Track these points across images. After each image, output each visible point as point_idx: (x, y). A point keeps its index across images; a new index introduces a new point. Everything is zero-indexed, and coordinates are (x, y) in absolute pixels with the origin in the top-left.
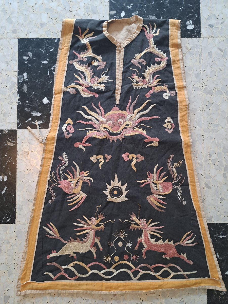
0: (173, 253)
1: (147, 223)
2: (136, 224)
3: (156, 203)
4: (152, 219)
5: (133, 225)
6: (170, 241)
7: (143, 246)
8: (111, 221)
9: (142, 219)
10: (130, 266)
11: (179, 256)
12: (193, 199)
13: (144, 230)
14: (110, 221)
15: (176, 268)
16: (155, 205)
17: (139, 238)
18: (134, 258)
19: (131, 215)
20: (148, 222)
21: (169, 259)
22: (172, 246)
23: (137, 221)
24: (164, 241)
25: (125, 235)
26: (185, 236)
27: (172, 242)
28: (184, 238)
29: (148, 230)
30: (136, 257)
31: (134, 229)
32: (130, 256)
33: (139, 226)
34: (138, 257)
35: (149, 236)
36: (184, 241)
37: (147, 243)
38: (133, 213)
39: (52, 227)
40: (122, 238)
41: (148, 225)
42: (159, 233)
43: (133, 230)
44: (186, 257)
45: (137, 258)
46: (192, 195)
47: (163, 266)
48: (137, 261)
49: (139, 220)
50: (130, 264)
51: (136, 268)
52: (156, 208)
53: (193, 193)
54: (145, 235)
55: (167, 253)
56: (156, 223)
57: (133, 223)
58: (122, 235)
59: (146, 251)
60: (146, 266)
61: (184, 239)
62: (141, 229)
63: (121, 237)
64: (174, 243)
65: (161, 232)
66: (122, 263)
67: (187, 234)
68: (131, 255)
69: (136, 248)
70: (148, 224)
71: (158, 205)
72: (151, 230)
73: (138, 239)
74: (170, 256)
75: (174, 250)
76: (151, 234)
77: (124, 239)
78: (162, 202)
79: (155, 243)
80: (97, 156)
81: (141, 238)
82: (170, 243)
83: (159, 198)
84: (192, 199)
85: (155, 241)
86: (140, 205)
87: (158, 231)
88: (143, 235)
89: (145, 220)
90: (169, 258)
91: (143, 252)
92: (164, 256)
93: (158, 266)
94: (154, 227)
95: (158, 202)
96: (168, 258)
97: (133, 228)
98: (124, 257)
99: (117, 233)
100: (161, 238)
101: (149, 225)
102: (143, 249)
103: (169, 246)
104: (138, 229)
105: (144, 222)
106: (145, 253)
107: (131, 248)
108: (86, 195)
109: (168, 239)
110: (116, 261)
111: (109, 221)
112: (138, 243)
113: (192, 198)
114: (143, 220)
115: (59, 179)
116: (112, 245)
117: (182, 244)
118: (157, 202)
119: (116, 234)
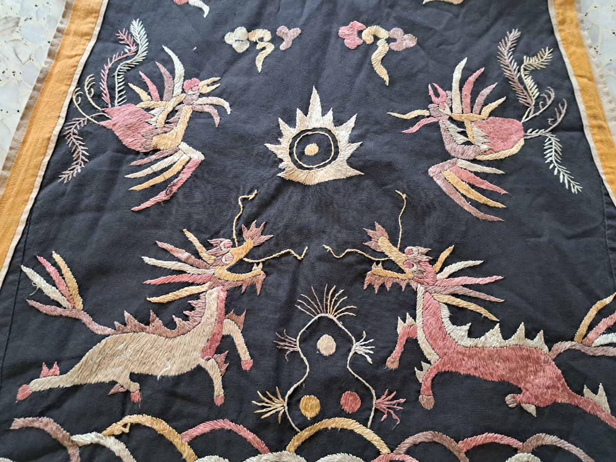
0: (548, 388)
1: (433, 262)
2: (390, 265)
3: (464, 188)
4: (451, 248)
5: (377, 269)
6: (530, 335)
7: (422, 353)
8: (293, 252)
9: (414, 249)
10: (366, 440)
11: (577, 400)
12: (605, 174)
13: (421, 289)
14: (289, 253)
15: (569, 453)
16: (463, 195)
17: (404, 320)
18: (383, 406)
19: (370, 232)
20: (438, 257)
21: (534, 413)
22: (542, 357)
23: (393, 253)
24: (507, 334)
25: (347, 310)
26: (592, 313)
27: (540, 337)
28: (587, 321)
29: (437, 289)
30: (392, 400)
31: (383, 286)
32: (365, 397)
33: (403, 272)
34: (402, 400)
35: (445, 313)
36: (591, 335)
37: (435, 340)
38: (377, 224)
39: (59, 269)
40: (335, 319)
41: (438, 269)
42: (484, 301)
43: (377, 287)
44: (607, 406)
45: (399, 404)
46: (602, 160)
47: (508, 446)
48: (394, 416)
49: (402, 250)
50: (368, 434)
51: (392, 452)
52: (467, 207)
53: (601, 155)
54: (425, 308)
55: (522, 385)
56: (471, 263)
57: (378, 263)
58: (334, 306)
59: (433, 375)
60: (436, 440)
61: (591, 327)
62: (408, 285)
63: (331, 316)
64: (550, 341)
65: (493, 299)
66: (333, 426)
67: (599, 305)
68: (373, 392)
69: (392, 363)
70: (439, 264)
71: (472, 197)
72: (451, 291)
73: (401, 327)
74: (536, 398)
75: (552, 371)
77: (340, 324)
78: (486, 185)
79: (470, 342)
80: (249, 31)
81: (409, 319)
82: (529, 342)
83: (476, 173)
84: (604, 177)
85: (471, 334)
86: (404, 196)
87: (483, 296)
88: (419, 312)
89: (424, 250)
90: (533, 407)
91: (420, 380)
92: (509, 398)
93: (488, 441)
94: (461, 278)
95: (473, 186)
96: (532, 409)
97: (381, 282)
98: (342, 401)
99: (314, 299)
100: (495, 323)
101: (441, 270)
102: (421, 369)
103: (529, 358)
104: (396, 286)
105: (419, 258)
106: (429, 383)
107: (369, 360)
108: (202, 157)
109: (522, 326)
110: (309, 415)
111: (283, 252)
112: (401, 341)
113: (601, 171)
114: (417, 251)
115: (106, 99)
116: (291, 349)
117: (584, 349)
118: (469, 184)
119: (309, 304)
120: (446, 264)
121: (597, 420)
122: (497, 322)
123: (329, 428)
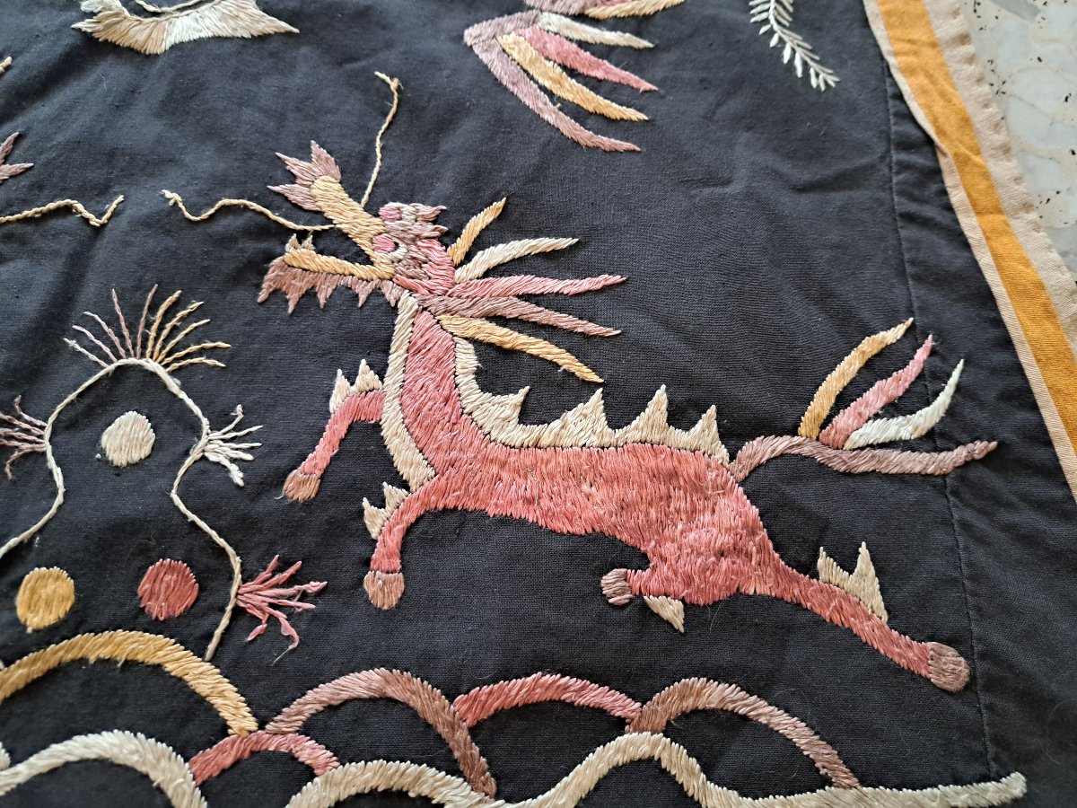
0: (721, 554)
1: (447, 239)
2: (334, 241)
3: (549, 74)
4: (500, 204)
5: (299, 253)
6: (680, 416)
7: (390, 460)
8: (80, 206)
9: (407, 209)
10: (193, 693)
11: (799, 589)
12: (896, 54)
13: (408, 303)
14: (67, 211)
15: (768, 732)
16: (543, 88)
17: (351, 378)
18: (257, 599)
19: (294, 164)
20: (462, 226)
21: (679, 623)
22: (711, 475)
23: (349, 215)
24: (619, 415)
25: (201, 352)
26: (850, 365)
27: (707, 424)
28: (834, 382)
29: (453, 303)
30: (289, 583)
31: (310, 294)
32: (211, 573)
33: (367, 260)
34: (314, 586)
35: (467, 360)
36: (844, 419)
37: (429, 430)
38: (315, 146)
40: (163, 373)
41: (459, 257)
42: (571, 333)
43: (293, 299)
44: (878, 601)
45: (304, 597)
46: (889, 26)
47: (599, 712)
48: (287, 629)
49: (372, 209)
50: (204, 677)
51: (261, 726)
52: (550, 114)
53: (888, 14)
54: (414, 350)
55: (648, 547)
56: (545, 243)
57: (302, 236)
58: (166, 341)
59: (410, 517)
60: (391, 691)
61: (843, 400)
62: (377, 293)
63: (151, 365)
64: (733, 435)
65: (592, 328)
66: (104, 653)
67: (870, 346)
68: (236, 562)
69: (301, 484)
70: (463, 243)
71: (569, 96)
72: (488, 307)
73: (342, 394)
74: (688, 581)
75: (736, 510)
76: (484, 349)
77: (173, 385)
78: (606, 70)
79: (521, 434)
81: (366, 375)
83: (583, 44)
84: (892, 60)
85: (525, 416)
86: (394, 84)
88: (395, 359)
89: (427, 210)
90: (678, 605)
91: (374, 533)
93: (539, 695)
94: (515, 279)
95: (572, 73)
96: (671, 611)
97: (303, 285)
98: (145, 586)
99: (113, 321)
100: (592, 386)
101: (468, 257)
102: (380, 503)
103: (673, 475)
104: (345, 294)
105: (417, 228)
106: (394, 540)
107: (237, 476)
109: (661, 396)
111: (52, 206)
112: (335, 430)
113: (885, 47)
114: (413, 215)
116: (26, 447)
117: (823, 455)
118: (564, 68)
119: (100, 334)
120: (479, 244)
121: (849, 641)
122: (598, 385)
123: (92, 659)
